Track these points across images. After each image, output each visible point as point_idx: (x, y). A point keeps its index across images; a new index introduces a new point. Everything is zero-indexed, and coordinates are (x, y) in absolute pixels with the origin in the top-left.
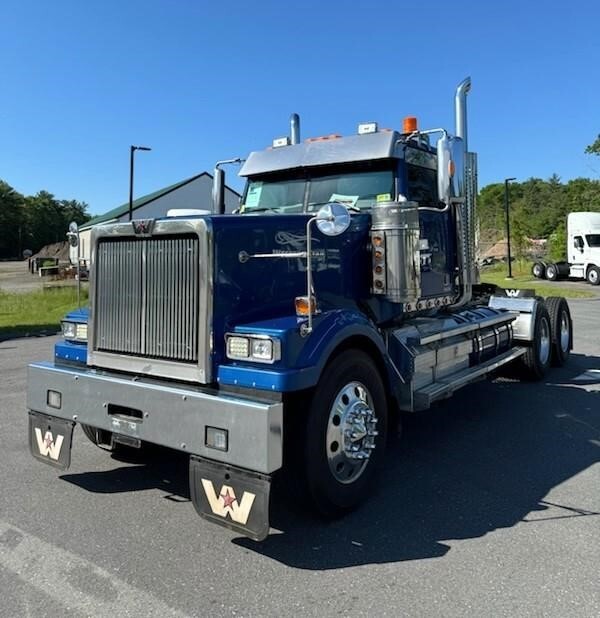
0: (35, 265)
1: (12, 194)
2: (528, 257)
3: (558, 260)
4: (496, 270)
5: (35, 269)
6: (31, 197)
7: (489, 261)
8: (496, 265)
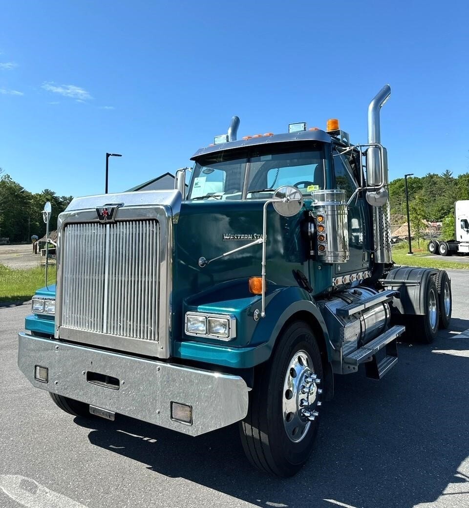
0: (38, 247)
1: (23, 192)
2: (424, 237)
3: (449, 239)
4: (400, 248)
5: (38, 250)
6: (38, 195)
7: (394, 240)
8: (400, 244)
